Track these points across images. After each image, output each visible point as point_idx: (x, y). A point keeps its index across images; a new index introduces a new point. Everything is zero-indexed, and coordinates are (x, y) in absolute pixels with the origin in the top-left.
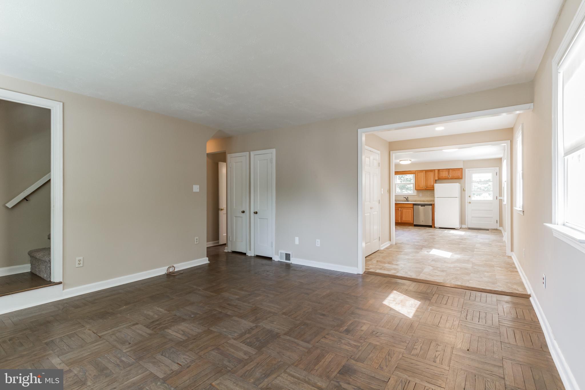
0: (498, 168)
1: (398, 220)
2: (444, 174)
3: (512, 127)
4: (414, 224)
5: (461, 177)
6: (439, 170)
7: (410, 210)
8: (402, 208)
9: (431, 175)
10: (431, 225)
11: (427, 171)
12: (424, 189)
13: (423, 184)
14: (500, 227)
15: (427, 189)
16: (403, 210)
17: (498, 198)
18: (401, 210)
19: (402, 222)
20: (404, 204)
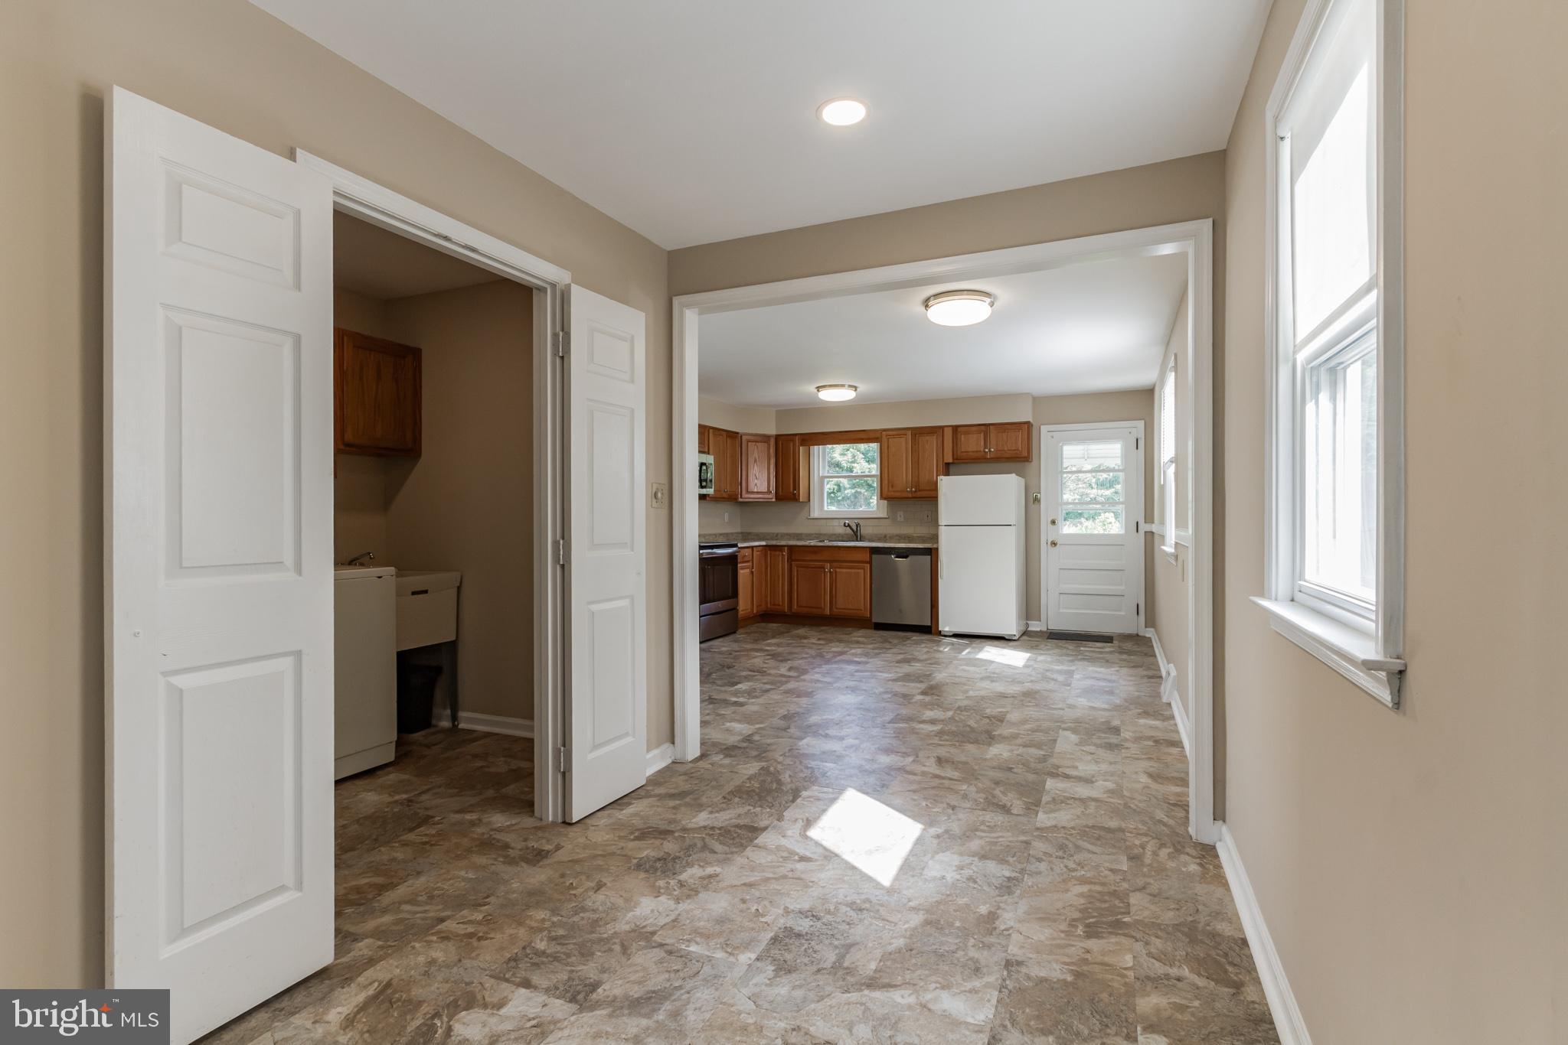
0: (1143, 421)
1: (821, 608)
2: (972, 444)
3: (1225, 148)
4: (874, 620)
5: (1025, 454)
6: (956, 429)
7: (862, 571)
8: (835, 564)
9: (931, 444)
10: (929, 624)
11: (918, 432)
12: (910, 495)
13: (904, 478)
14: (1146, 627)
15: (919, 494)
16: (838, 570)
17: (1144, 527)
18: (830, 572)
19: (834, 614)
20: (841, 549)
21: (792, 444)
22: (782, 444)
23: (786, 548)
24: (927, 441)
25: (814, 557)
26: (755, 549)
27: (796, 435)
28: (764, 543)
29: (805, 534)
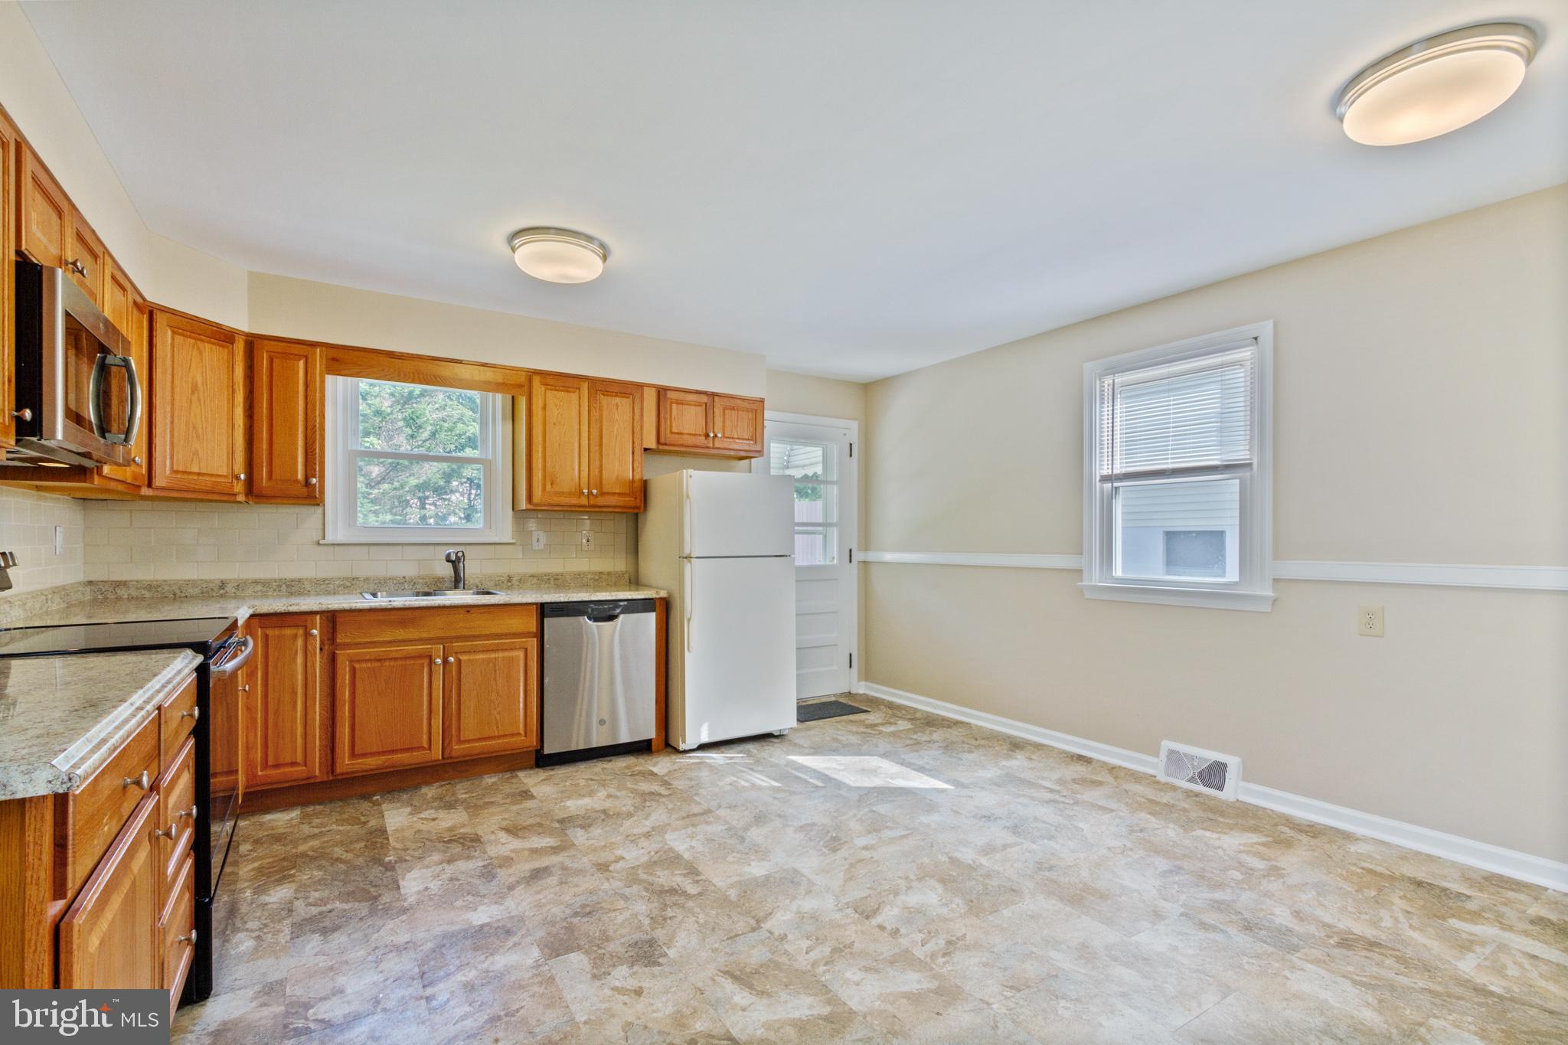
0: (857, 423)
1: (421, 748)
2: (689, 422)
4: (549, 748)
5: (758, 447)
6: (662, 392)
7: (521, 653)
8: (458, 645)
9: (618, 410)
10: (652, 736)
11: (601, 387)
12: (585, 502)
13: (573, 469)
14: (859, 680)
15: (601, 501)
16: (463, 658)
17: (858, 556)
18: (445, 661)
19: (454, 754)
20: (472, 610)
21: (301, 363)
22: (271, 361)
23: (318, 617)
24: (617, 405)
25: (400, 634)
27: (313, 345)
29: (311, 581)
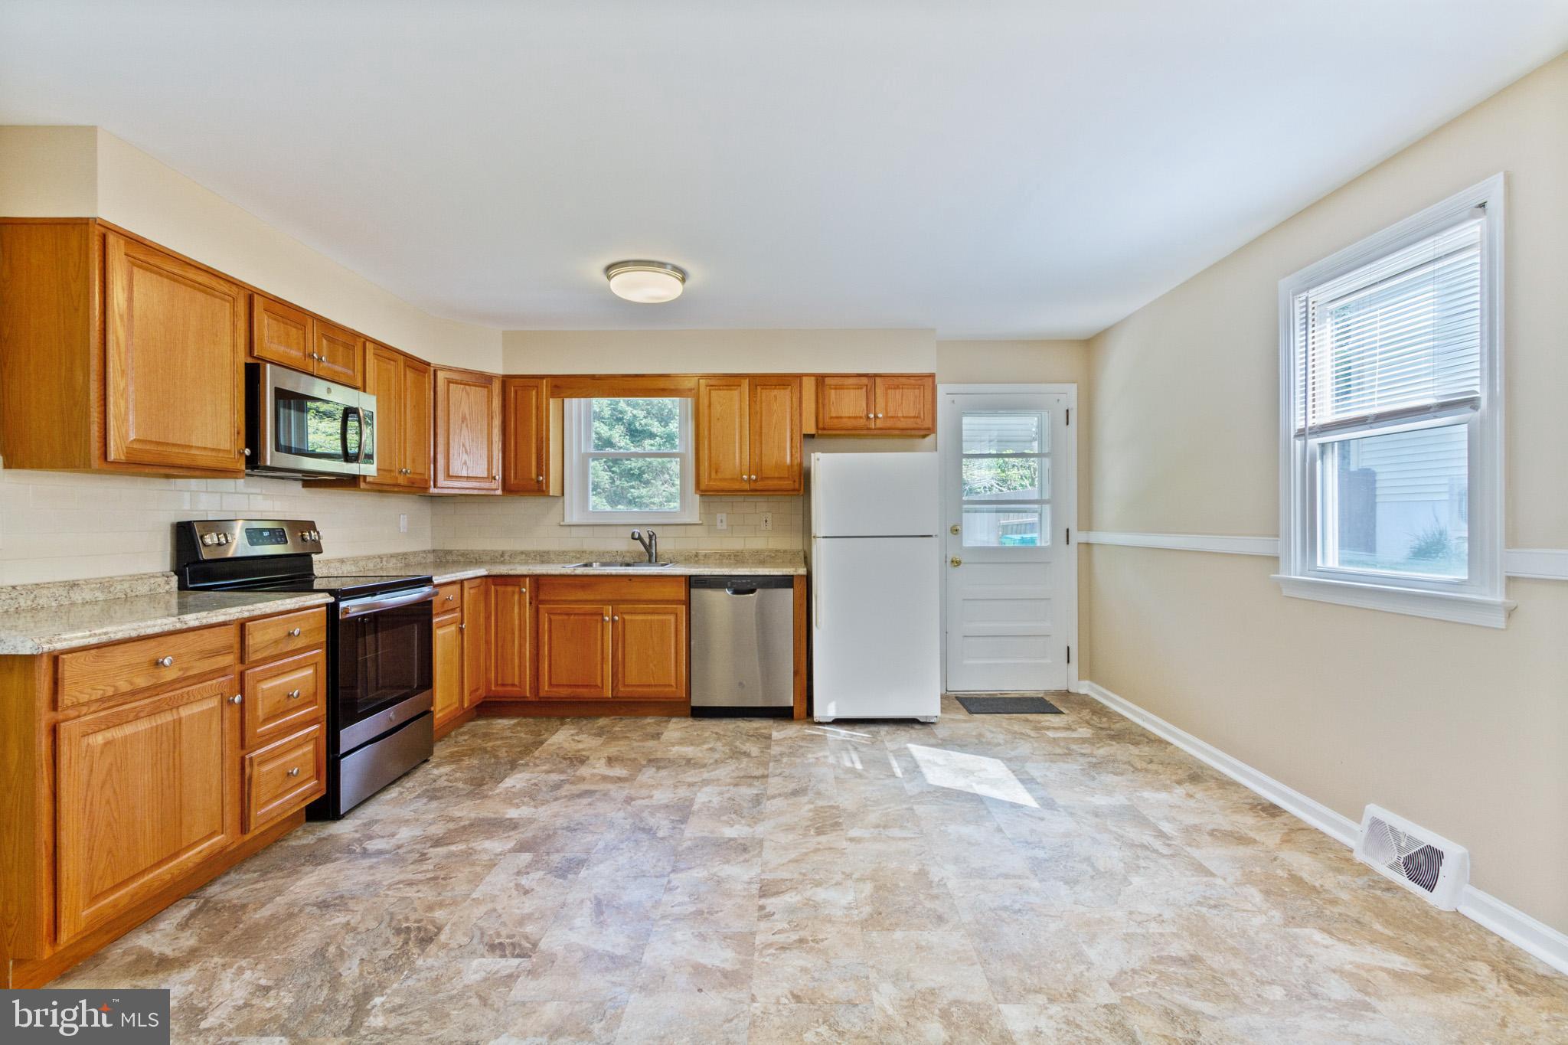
0: (1076, 385)
1: (596, 686)
2: (848, 405)
4: (696, 701)
5: (928, 424)
6: (821, 379)
7: (672, 618)
8: (623, 607)
9: (780, 401)
10: (792, 705)
11: (760, 382)
12: (747, 487)
13: (736, 459)
14: (1079, 679)
15: (760, 485)
16: (627, 617)
17: (1077, 537)
18: (613, 620)
19: (620, 695)
20: (634, 579)
21: (534, 393)
22: (516, 392)
23: (528, 580)
24: (775, 397)
25: (581, 595)
26: (466, 584)
27: (542, 377)
28: (482, 572)
29: (555, 552)
